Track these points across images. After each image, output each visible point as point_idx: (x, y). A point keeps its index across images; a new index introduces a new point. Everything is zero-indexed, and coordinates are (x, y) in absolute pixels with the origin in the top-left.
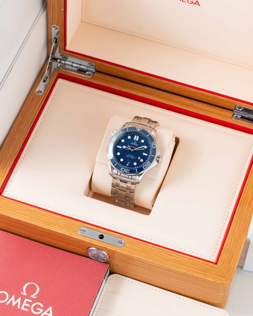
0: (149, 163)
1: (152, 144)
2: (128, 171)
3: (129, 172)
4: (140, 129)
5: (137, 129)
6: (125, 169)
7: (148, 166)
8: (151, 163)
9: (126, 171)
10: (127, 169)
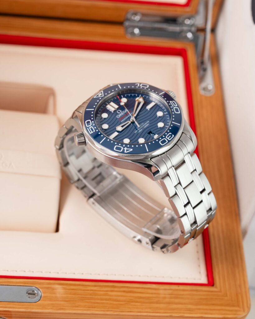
0: (174, 102)
1: (140, 87)
2: (170, 135)
3: (173, 136)
4: (101, 93)
5: (98, 96)
6: (165, 138)
7: (178, 106)
8: (174, 100)
9: (168, 138)
10: (165, 136)
